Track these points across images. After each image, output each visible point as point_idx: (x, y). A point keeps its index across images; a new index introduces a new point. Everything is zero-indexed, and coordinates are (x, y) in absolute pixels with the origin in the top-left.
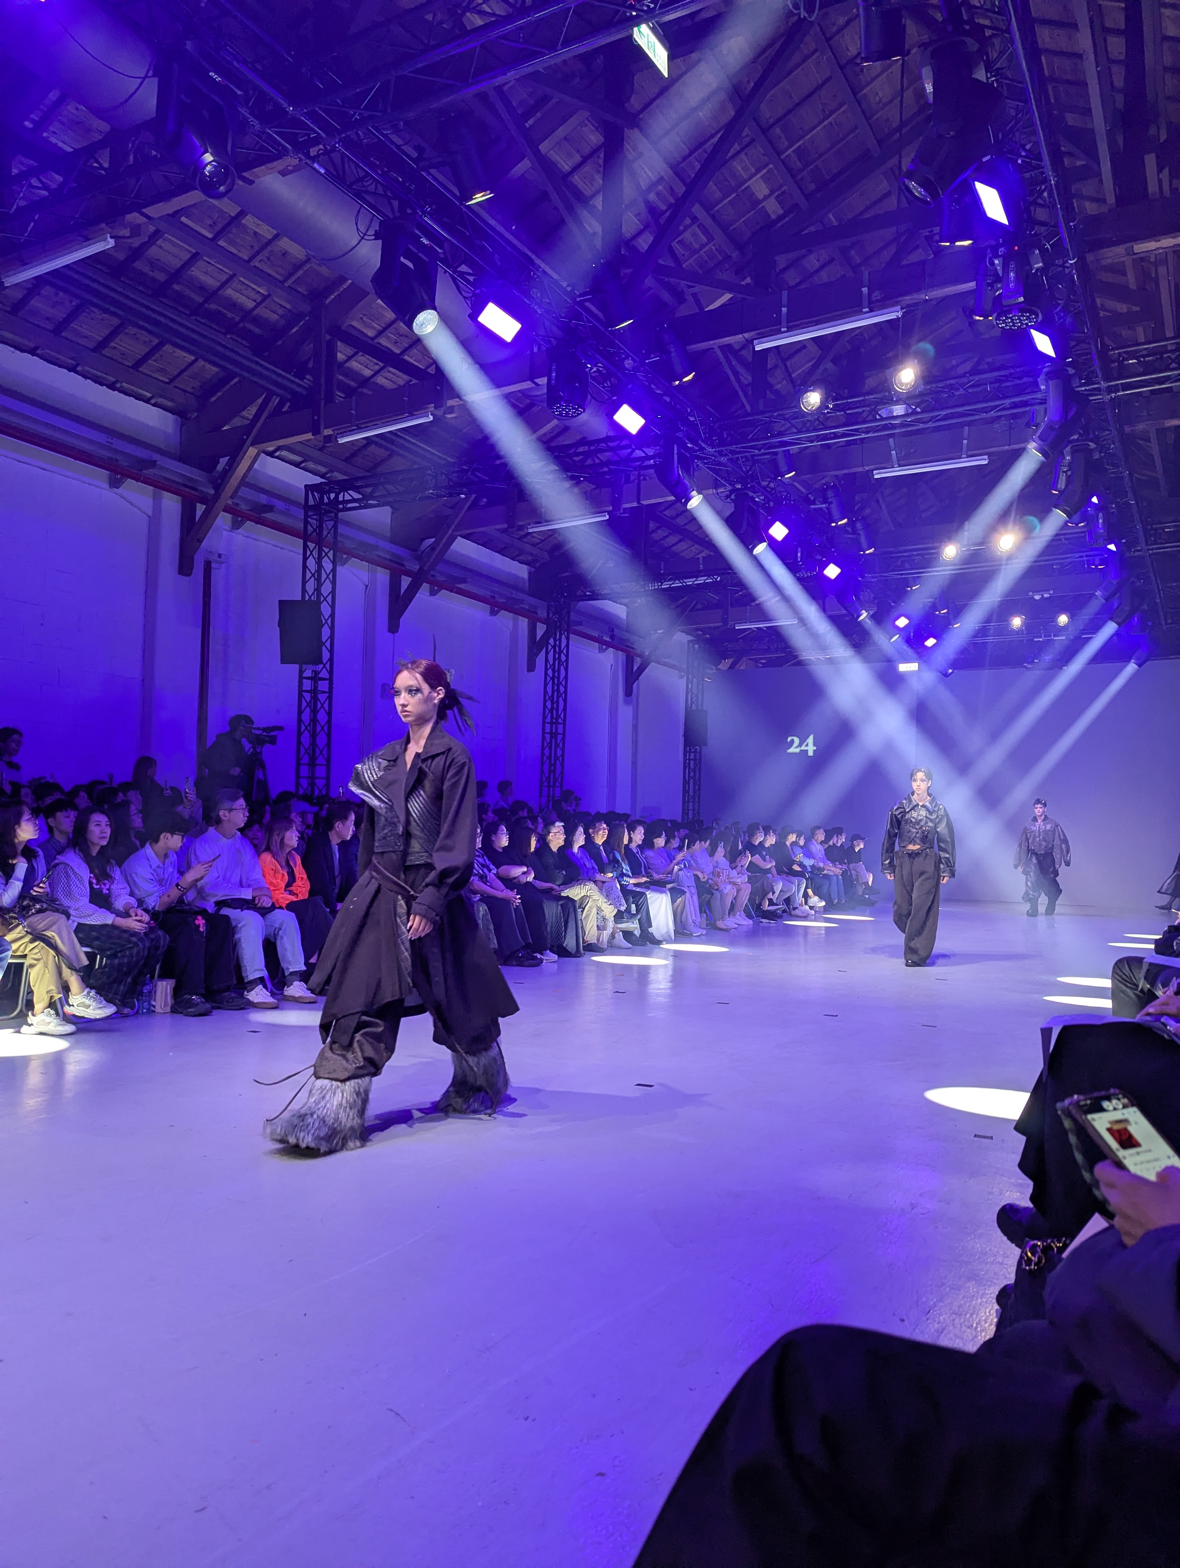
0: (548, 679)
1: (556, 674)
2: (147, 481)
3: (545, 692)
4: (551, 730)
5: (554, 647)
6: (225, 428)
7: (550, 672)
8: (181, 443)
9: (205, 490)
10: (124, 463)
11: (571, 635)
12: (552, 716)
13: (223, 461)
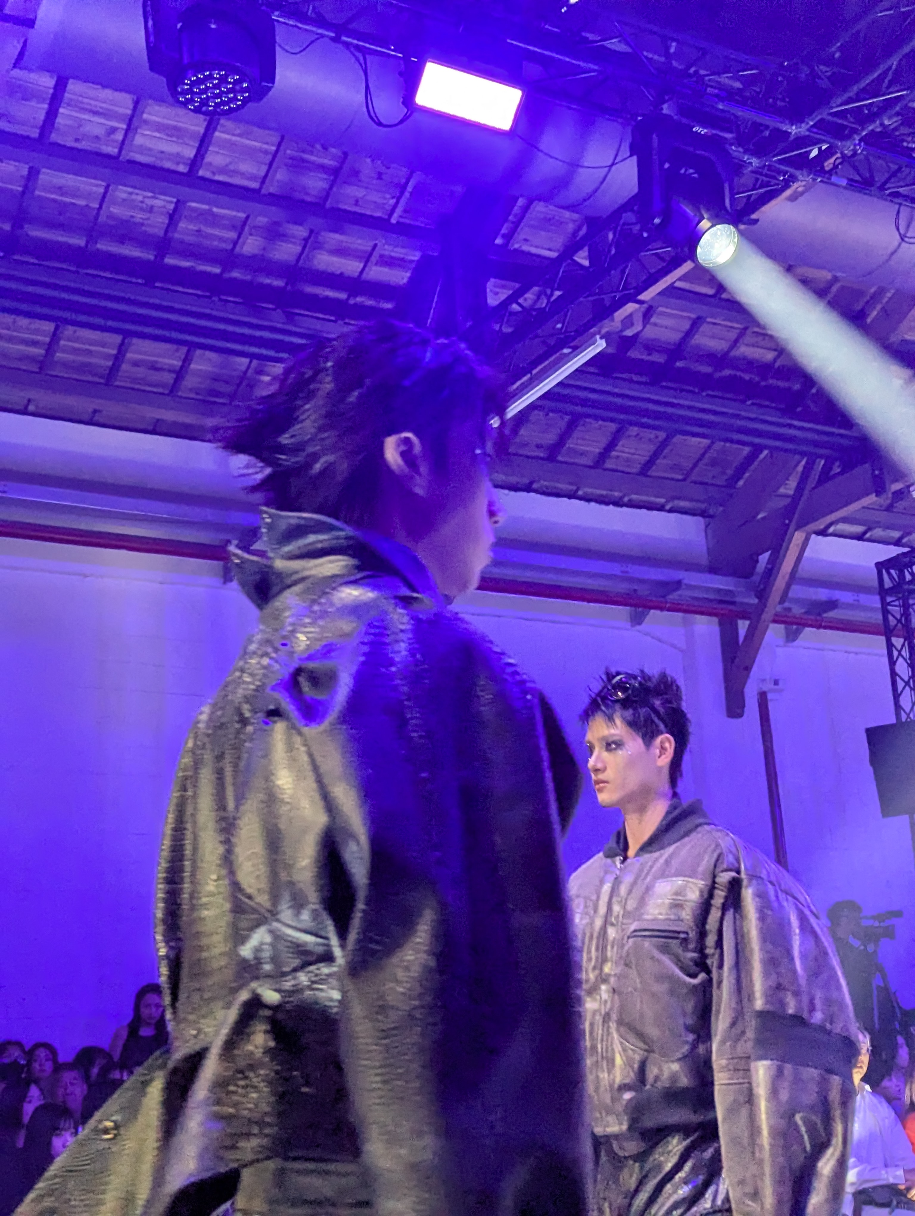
2: (675, 608)
6: (760, 516)
8: (708, 549)
9: (746, 600)
10: (643, 591)
13: (764, 558)
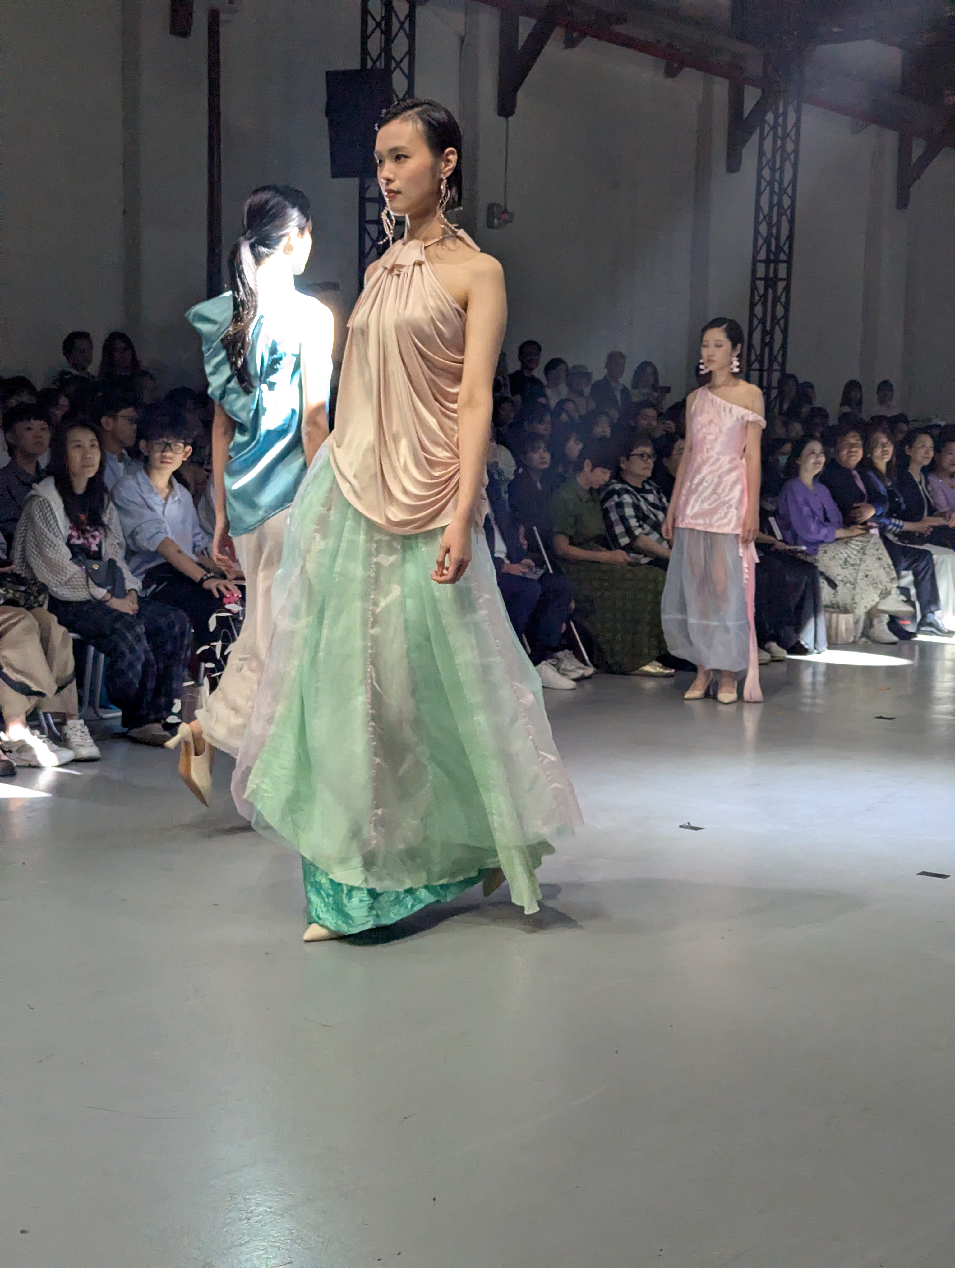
0: (764, 184)
1: (777, 176)
3: (758, 208)
4: (767, 272)
5: (774, 128)
7: (766, 173)
11: (805, 107)
12: (769, 251)
